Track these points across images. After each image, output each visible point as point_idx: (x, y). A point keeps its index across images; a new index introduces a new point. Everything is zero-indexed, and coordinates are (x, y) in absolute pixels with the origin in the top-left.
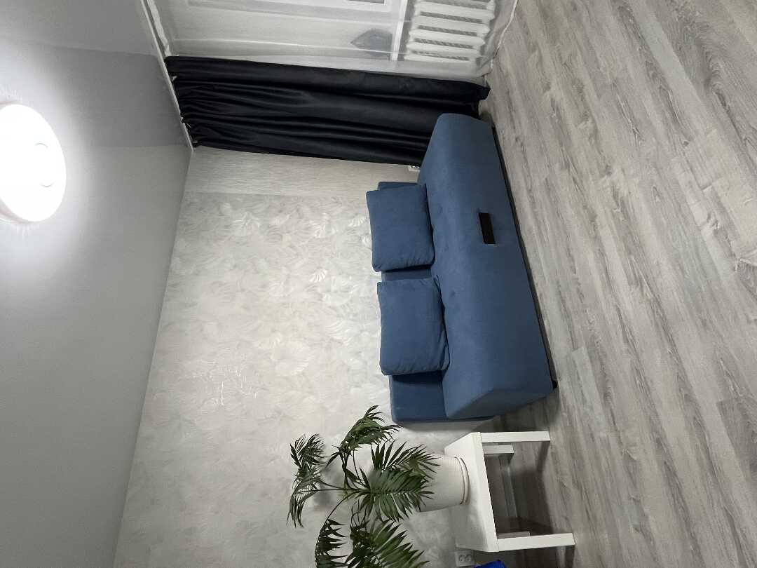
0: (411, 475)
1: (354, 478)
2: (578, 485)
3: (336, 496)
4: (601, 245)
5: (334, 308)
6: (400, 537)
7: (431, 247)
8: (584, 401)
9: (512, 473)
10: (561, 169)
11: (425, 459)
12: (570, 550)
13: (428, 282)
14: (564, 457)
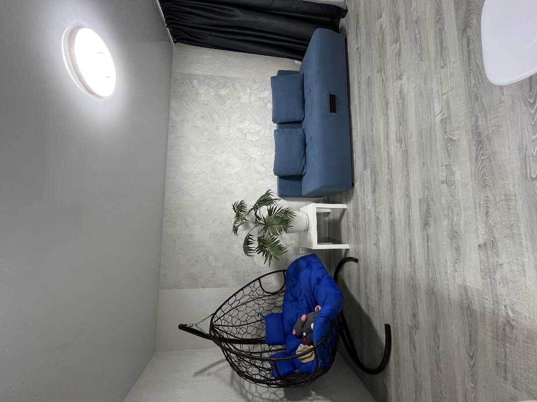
0: (284, 219)
1: (260, 219)
2: (355, 227)
3: (252, 225)
4: (388, 119)
5: (252, 142)
6: (278, 242)
7: (303, 112)
8: (364, 193)
9: (328, 220)
10: (378, 72)
11: (291, 213)
12: (347, 250)
13: (299, 130)
14: (351, 215)
